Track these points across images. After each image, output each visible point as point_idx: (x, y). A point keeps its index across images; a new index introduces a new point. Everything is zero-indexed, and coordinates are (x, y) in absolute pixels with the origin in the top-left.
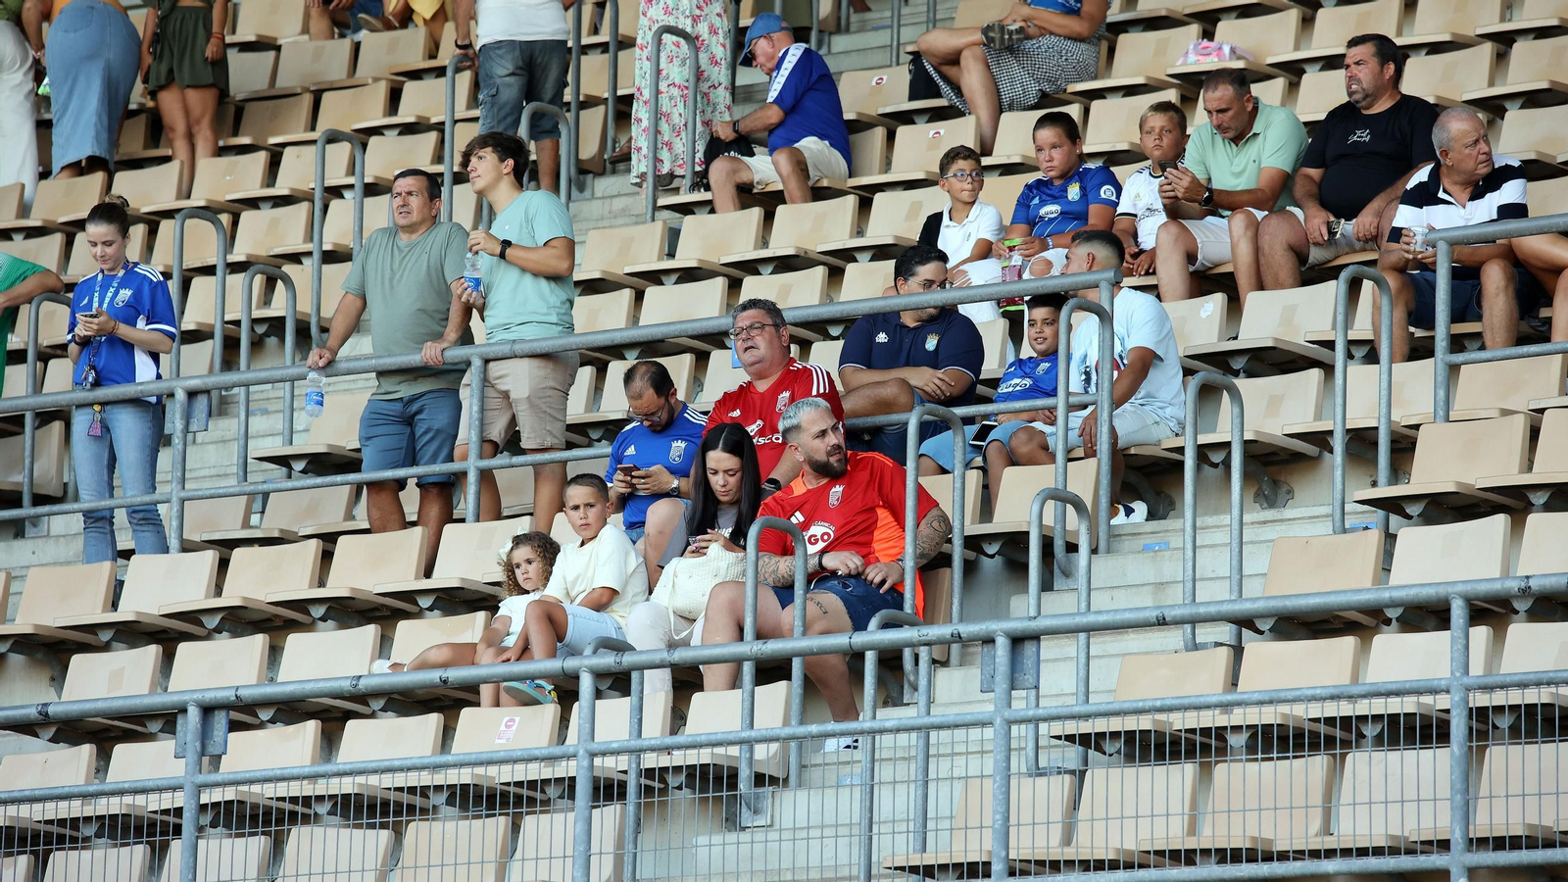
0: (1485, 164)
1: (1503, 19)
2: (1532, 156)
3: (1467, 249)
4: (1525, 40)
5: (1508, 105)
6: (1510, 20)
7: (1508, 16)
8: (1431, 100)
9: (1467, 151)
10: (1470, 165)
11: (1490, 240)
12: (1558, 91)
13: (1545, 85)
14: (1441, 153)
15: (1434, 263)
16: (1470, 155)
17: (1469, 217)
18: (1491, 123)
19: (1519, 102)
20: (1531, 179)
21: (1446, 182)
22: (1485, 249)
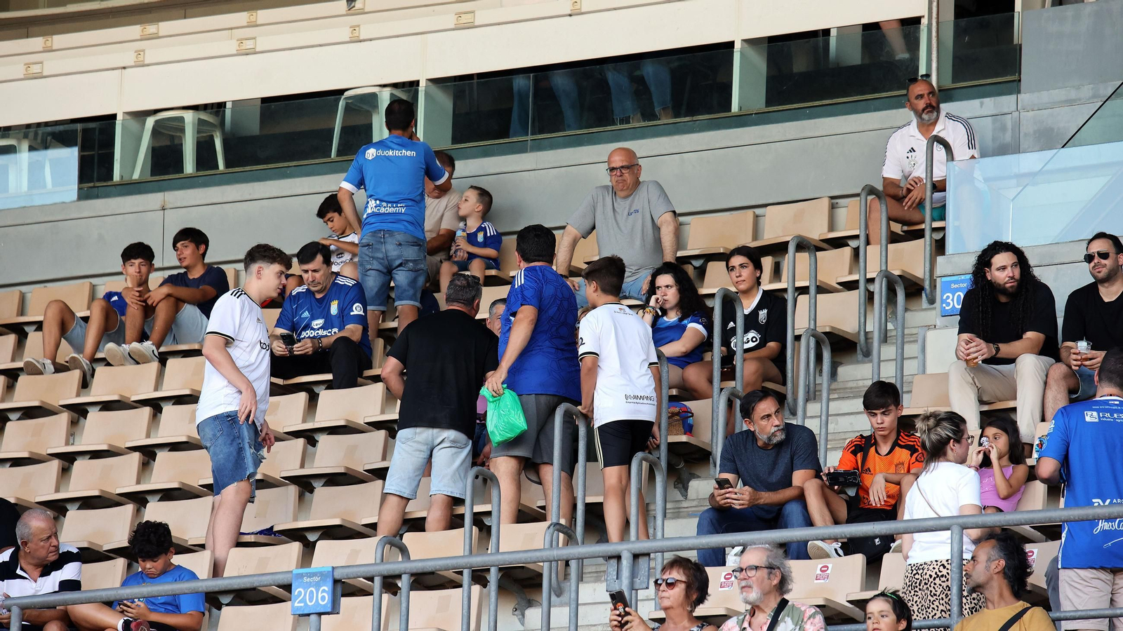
0: (54, 553)
1: (67, 443)
2: (85, 545)
3: (35, 613)
4: (83, 459)
5: (69, 506)
6: (73, 444)
7: (71, 441)
8: (12, 501)
9: (42, 543)
10: (42, 553)
11: (52, 607)
12: (105, 497)
13: (96, 493)
14: (22, 543)
15: (9, 624)
16: (43, 547)
17: (39, 589)
18: (56, 519)
19: (77, 505)
20: (84, 562)
21: (22, 562)
22: (49, 613)
